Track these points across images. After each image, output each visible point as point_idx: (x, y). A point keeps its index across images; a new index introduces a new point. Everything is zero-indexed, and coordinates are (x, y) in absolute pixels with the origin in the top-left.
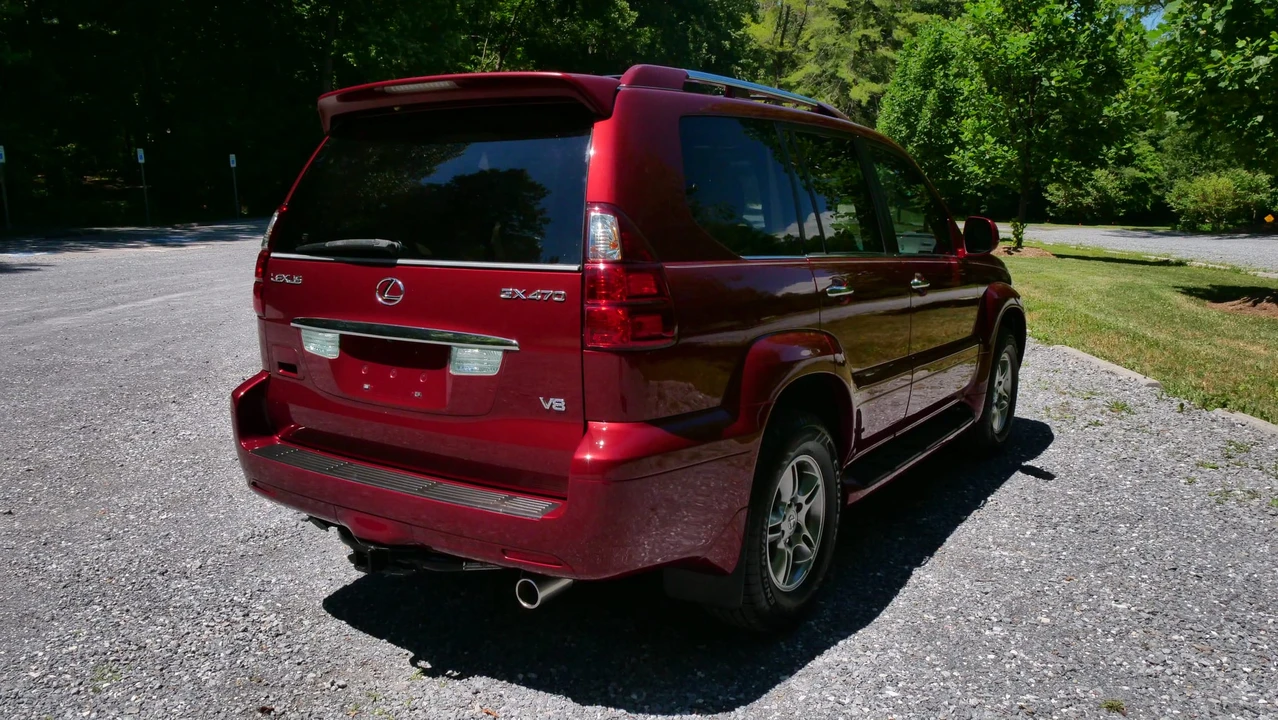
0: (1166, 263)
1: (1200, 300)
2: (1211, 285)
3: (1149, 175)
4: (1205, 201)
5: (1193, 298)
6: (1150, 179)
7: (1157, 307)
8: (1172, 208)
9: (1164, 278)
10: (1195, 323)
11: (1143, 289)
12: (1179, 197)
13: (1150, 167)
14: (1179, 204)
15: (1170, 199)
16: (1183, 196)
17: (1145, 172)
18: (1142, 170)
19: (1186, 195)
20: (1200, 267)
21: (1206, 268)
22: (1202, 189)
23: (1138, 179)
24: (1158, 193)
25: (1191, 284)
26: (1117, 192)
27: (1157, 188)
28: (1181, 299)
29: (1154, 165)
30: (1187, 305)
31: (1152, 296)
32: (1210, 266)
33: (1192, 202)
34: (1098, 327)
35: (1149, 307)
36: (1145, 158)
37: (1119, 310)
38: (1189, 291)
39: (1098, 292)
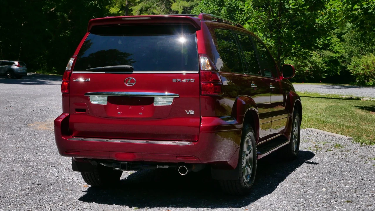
0: (351, 99)
1: (367, 111)
2: (372, 106)
3: (337, 55)
4: (368, 68)
5: (364, 110)
6: (338, 57)
7: (349, 114)
8: (351, 73)
9: (350, 103)
10: (366, 119)
11: (341, 107)
12: (355, 67)
13: (338, 50)
14: (355, 71)
15: (350, 68)
16: (356, 66)
17: (335, 53)
18: (334, 52)
19: (358, 66)
20: (367, 100)
21: (370, 101)
22: (367, 62)
23: (332, 57)
24: (343, 65)
25: (363, 105)
26: (322, 64)
27: (343, 62)
28: (359, 111)
29: (340, 49)
30: (362, 113)
31: (346, 110)
32: (372, 99)
33: (361, 70)
34: (324, 122)
35: (345, 114)
36: (335, 45)
37: (332, 116)
38: (362, 108)
39: (321, 109)
